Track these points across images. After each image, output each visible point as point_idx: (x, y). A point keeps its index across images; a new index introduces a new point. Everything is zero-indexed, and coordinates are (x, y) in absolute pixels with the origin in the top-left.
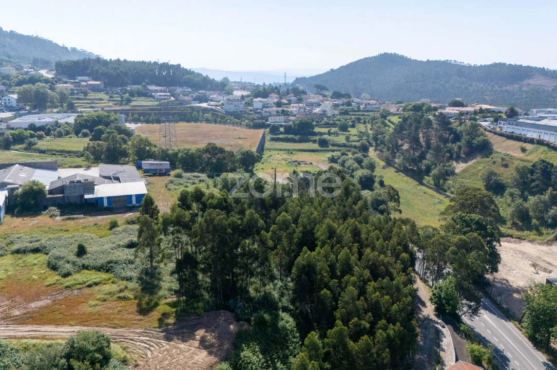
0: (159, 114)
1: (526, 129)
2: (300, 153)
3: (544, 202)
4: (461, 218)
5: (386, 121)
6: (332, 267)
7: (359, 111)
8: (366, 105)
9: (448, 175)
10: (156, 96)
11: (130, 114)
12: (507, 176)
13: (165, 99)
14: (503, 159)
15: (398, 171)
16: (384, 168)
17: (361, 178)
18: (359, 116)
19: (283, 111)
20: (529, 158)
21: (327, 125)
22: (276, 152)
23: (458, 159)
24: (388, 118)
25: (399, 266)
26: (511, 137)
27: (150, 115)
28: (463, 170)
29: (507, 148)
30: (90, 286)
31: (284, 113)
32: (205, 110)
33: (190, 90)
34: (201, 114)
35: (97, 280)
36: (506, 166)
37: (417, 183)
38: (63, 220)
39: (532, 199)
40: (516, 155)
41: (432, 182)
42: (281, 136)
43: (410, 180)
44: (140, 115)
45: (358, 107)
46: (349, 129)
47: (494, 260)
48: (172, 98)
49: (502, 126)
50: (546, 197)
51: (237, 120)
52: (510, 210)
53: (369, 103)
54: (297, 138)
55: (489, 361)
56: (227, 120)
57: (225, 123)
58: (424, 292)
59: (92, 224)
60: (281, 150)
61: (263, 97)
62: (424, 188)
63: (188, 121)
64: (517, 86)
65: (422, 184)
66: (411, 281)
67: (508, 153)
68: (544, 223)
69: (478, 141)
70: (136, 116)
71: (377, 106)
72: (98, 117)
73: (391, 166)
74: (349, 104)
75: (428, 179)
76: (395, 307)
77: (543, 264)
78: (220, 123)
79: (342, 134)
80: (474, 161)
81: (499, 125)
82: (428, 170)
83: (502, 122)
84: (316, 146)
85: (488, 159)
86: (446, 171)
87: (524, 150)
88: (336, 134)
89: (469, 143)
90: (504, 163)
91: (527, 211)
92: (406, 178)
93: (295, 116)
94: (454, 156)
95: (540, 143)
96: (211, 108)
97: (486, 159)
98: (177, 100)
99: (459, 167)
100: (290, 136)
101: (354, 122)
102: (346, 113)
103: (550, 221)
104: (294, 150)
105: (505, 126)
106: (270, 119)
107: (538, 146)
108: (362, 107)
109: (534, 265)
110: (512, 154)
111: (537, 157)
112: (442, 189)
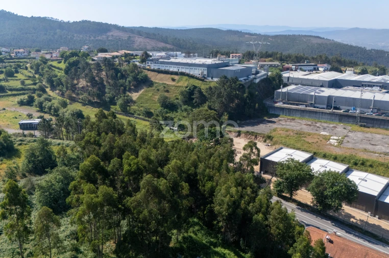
1: (168, 66)
7: (12, 58)
8: (16, 52)
9: (129, 103)
12: (174, 96)
14: (164, 87)
15: (84, 104)
16: (70, 104)
18: (18, 63)
20: (179, 84)
23: (131, 90)
24: (49, 63)
26: (159, 72)
28: (138, 98)
29: (161, 79)
36: (168, 91)
40: (170, 83)
41: (120, 109)
45: (10, 56)
46: (15, 75)
49: (150, 64)
53: (19, 52)
67: (164, 82)
69: (142, 76)
71: (26, 54)
73: (76, 101)
75: (115, 108)
79: (12, 79)
80: (143, 90)
81: (147, 64)
83: (150, 62)
85: (153, 88)
86: (127, 100)
87: (173, 80)
89: (135, 78)
90: (165, 89)
94: (127, 89)
95: (183, 74)
97: (150, 88)
99: (135, 96)
101: (15, 68)
105: (153, 65)
107: (181, 76)
108: (13, 55)
110: (168, 83)
111: (184, 83)
112: (131, 114)
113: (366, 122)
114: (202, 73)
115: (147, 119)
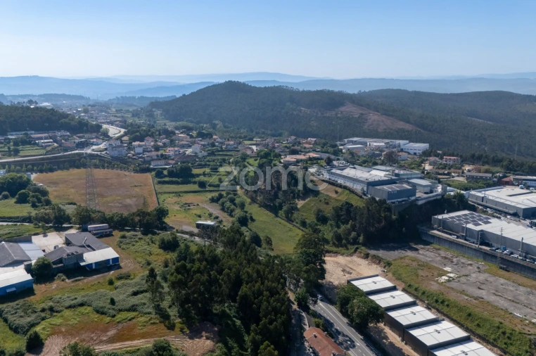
0: (50, 163)
1: (337, 177)
2: (185, 194)
3: (348, 229)
4: (305, 252)
5: (246, 163)
6: (253, 293)
7: (222, 151)
8: (227, 145)
9: (294, 210)
10: (40, 144)
11: (24, 166)
12: (328, 211)
13: (49, 146)
14: (325, 199)
15: (260, 206)
16: (250, 204)
17: (239, 218)
18: (224, 156)
19: (162, 155)
20: (340, 198)
21: (201, 166)
22: (167, 195)
23: (299, 198)
24: (247, 160)
25: (280, 286)
26: (328, 182)
27: (43, 165)
28: (302, 206)
30: (130, 320)
31: (164, 157)
32: (91, 156)
33: (68, 133)
34: (88, 160)
35: (132, 316)
36: (327, 203)
37: (274, 215)
38: (73, 282)
39: (343, 227)
40: (332, 196)
41: (284, 215)
42: (167, 179)
43: (269, 213)
44: (33, 165)
45: (221, 148)
46: (219, 169)
47: (322, 272)
48: (56, 145)
49: (323, 173)
50: (349, 226)
51: (124, 165)
52: (331, 234)
53: (229, 144)
54: (180, 180)
55: (323, 326)
56: (114, 165)
57: (113, 168)
58: (292, 296)
59: (96, 282)
60: (170, 193)
61: (141, 141)
62: (279, 219)
63: (78, 167)
64: (334, 113)
65: (277, 216)
66: (286, 293)
67: (328, 194)
68: (349, 242)
70: (30, 167)
71: (235, 146)
72: (12, 179)
73: (255, 202)
74: (213, 145)
75: (281, 213)
76: (283, 308)
77: (348, 269)
78: (108, 167)
79: (215, 174)
80: (308, 199)
82: (280, 207)
83: (323, 169)
84: (196, 187)
86: (292, 207)
87: (336, 192)
88: (210, 175)
90: (326, 201)
91: (340, 235)
92: (267, 212)
93: (173, 159)
94: (296, 196)
95: (345, 188)
96: (97, 154)
97: (316, 198)
98: (60, 146)
99: (300, 203)
100: (174, 179)
101: (221, 162)
102: (212, 154)
103: (351, 241)
104: (181, 192)
106: (152, 163)
107: (344, 190)
108: (224, 147)
109: (344, 271)
110: (330, 195)
111: (344, 197)
112: (291, 220)
113: (508, 265)
114: (363, 189)
115: (301, 228)
